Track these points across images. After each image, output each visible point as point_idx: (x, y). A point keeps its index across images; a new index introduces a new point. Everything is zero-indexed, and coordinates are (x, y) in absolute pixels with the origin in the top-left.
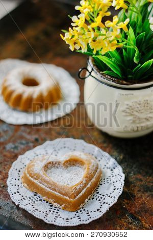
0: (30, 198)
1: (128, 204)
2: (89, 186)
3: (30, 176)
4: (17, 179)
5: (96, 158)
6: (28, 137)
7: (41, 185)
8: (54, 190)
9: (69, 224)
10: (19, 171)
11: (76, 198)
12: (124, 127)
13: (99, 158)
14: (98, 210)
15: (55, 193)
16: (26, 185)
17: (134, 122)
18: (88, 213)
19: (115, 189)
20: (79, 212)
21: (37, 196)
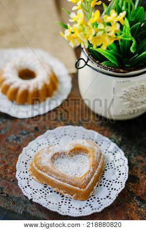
0: (41, 190)
1: (133, 187)
2: (96, 174)
3: (39, 169)
4: (25, 172)
5: (97, 143)
6: (28, 126)
7: (50, 177)
8: (64, 181)
9: (83, 215)
10: (26, 164)
11: (87, 188)
12: (121, 111)
13: (99, 143)
14: (108, 197)
15: (66, 184)
16: (35, 177)
17: (131, 106)
18: (99, 201)
19: (120, 174)
20: (90, 200)
21: (47, 188)
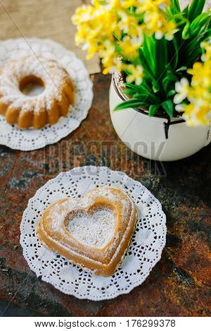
0: (52, 262)
1: (173, 253)
2: (123, 240)
4: (32, 235)
6: (35, 164)
8: (82, 253)
9: (106, 297)
10: (33, 222)
11: (111, 262)
13: (130, 188)
14: (138, 271)
15: (83, 256)
16: (44, 243)
18: (127, 277)
19: (155, 238)
20: (116, 275)
21: (61, 258)
